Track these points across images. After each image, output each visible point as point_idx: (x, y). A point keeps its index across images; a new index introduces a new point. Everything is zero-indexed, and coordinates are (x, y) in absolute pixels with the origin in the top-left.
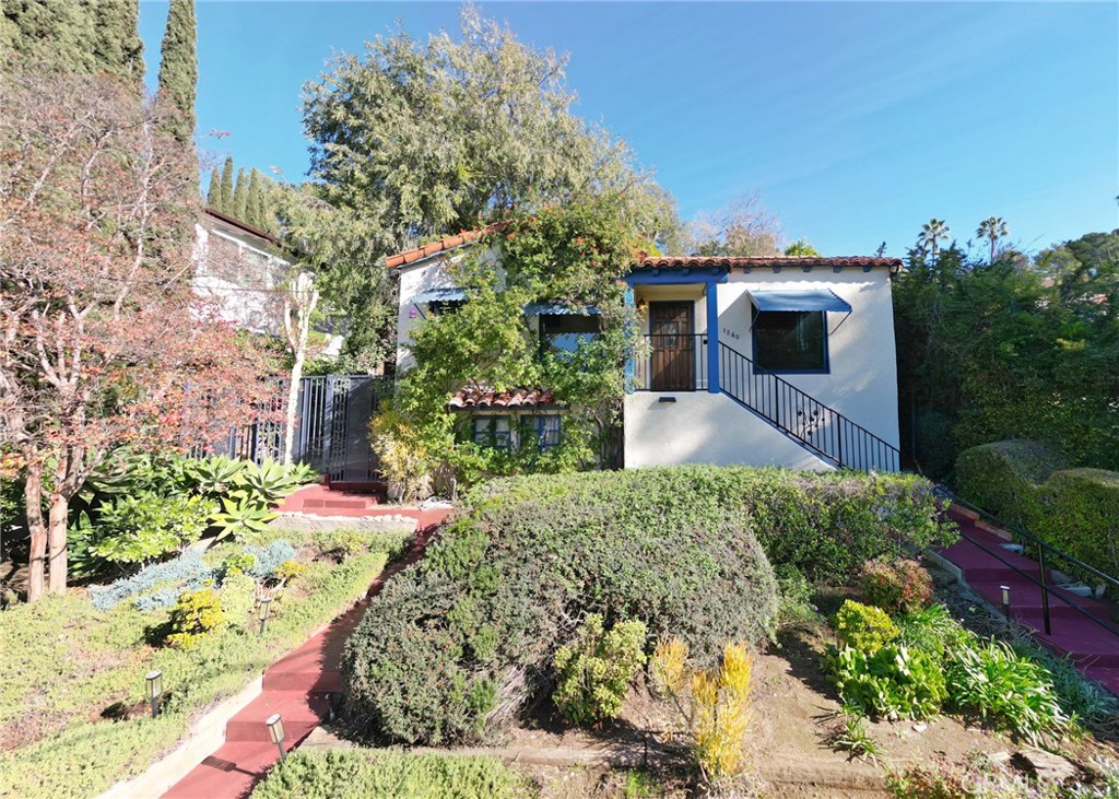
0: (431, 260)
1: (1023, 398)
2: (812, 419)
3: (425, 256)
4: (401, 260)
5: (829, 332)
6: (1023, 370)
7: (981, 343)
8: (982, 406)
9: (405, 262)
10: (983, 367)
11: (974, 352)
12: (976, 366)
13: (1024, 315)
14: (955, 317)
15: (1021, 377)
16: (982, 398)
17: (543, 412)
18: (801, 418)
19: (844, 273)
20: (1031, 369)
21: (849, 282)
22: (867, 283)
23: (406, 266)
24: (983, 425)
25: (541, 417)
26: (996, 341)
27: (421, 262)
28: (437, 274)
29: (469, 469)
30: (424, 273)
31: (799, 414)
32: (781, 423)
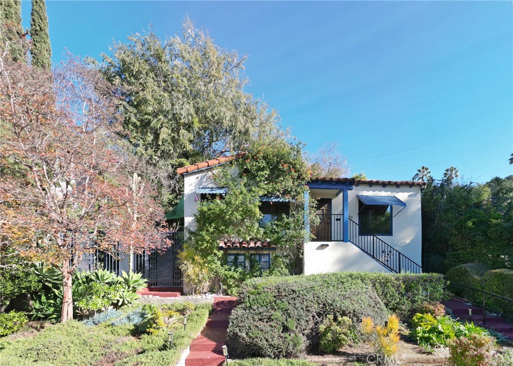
0: (202, 171)
1: (475, 246)
2: (388, 255)
3: (198, 169)
4: (185, 170)
5: (393, 216)
6: (476, 233)
7: (459, 222)
8: (458, 250)
9: (187, 172)
10: (459, 233)
11: (455, 227)
12: (456, 233)
13: (477, 210)
14: (447, 211)
15: (474, 236)
16: (458, 246)
17: (261, 252)
18: (383, 254)
19: (401, 188)
20: (478, 232)
21: (403, 192)
22: (411, 193)
23: (188, 174)
24: (458, 258)
25: (260, 255)
26: (465, 221)
27: (195, 172)
28: (205, 180)
29: (229, 278)
30: (197, 178)
31: (383, 252)
32: (375, 256)
